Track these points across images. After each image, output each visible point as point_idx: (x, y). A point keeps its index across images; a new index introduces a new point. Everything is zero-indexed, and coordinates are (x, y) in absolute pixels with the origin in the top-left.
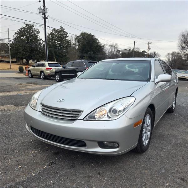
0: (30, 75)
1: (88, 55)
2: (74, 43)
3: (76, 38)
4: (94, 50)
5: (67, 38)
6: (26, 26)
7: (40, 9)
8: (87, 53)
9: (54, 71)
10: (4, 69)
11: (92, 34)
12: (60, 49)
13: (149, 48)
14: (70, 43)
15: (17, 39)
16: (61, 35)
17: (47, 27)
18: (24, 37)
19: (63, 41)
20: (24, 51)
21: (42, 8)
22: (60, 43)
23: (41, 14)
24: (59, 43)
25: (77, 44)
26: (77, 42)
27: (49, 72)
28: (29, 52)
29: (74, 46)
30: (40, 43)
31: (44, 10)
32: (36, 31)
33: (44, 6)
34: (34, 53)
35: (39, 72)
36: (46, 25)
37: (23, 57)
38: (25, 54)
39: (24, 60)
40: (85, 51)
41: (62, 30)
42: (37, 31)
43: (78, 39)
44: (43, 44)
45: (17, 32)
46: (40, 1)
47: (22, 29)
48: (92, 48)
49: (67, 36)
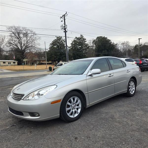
2: (92, 45)
3: (93, 41)
4: (107, 48)
5: (85, 43)
7: (62, 26)
8: (102, 52)
10: (42, 69)
11: (105, 37)
12: (81, 51)
14: (88, 46)
15: (51, 48)
16: (81, 41)
18: (56, 46)
19: (83, 45)
21: (64, 25)
24: (80, 47)
25: (95, 46)
26: (94, 44)
28: (59, 56)
31: (65, 27)
32: (63, 40)
37: (55, 60)
38: (56, 57)
40: (101, 50)
41: (82, 38)
44: (69, 49)
45: (51, 43)
46: (62, 21)
47: (54, 40)
48: (106, 47)
49: (86, 41)
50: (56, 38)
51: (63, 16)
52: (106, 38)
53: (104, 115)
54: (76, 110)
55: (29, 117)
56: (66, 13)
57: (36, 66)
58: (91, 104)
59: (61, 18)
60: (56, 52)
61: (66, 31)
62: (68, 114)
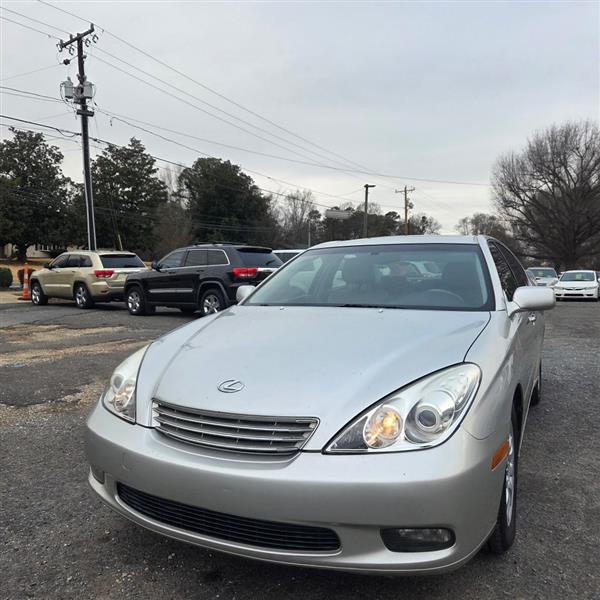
0: (36, 296)
1: (222, 226)
2: (175, 190)
3: (182, 175)
4: (240, 210)
5: (152, 176)
6: (18, 138)
7: (67, 84)
8: (218, 222)
9: (123, 279)
11: (233, 163)
12: (132, 210)
13: (408, 205)
14: (161, 192)
16: (134, 165)
17: (91, 142)
18: (11, 173)
19: (141, 183)
20: (12, 219)
21: (76, 83)
22: (130, 189)
23: (73, 100)
24: (127, 189)
25: (186, 193)
26: (185, 187)
27: (104, 283)
28: (29, 219)
29: (174, 199)
30: (64, 193)
31: (80, 89)
32: (50, 152)
33: (82, 77)
34: (45, 223)
35: (68, 286)
36: (90, 135)
38: (14, 227)
39: (10, 248)
40: (213, 214)
41: (136, 152)
42: (55, 152)
43: (187, 178)
44: (76, 193)
48: (234, 204)
49: (154, 168)
50: (11, 137)
51: (72, 41)
52: (236, 167)
56: (92, 30)
59: (63, 45)
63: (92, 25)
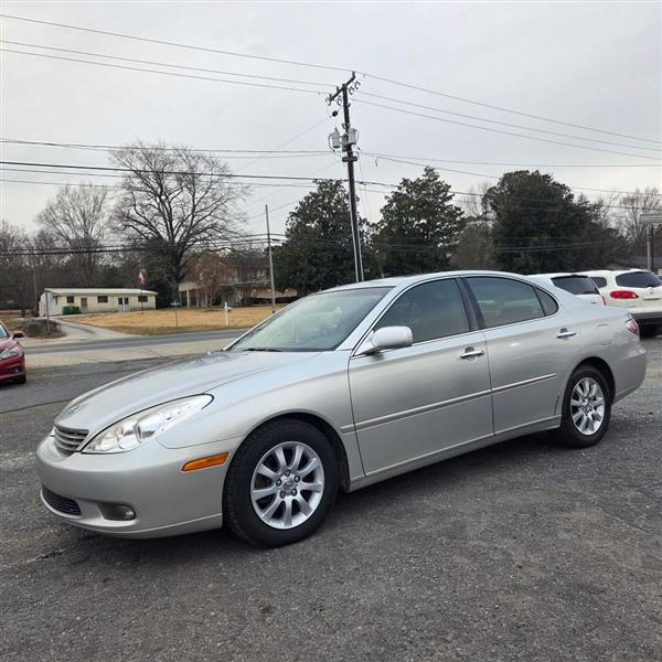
1: (531, 248)
2: (481, 213)
3: (486, 196)
4: (553, 225)
6: (321, 188)
7: (335, 135)
8: (526, 244)
11: (542, 173)
14: (458, 219)
15: (296, 230)
16: (428, 194)
18: (315, 222)
19: (436, 212)
20: (315, 265)
22: (425, 221)
24: (422, 221)
25: (492, 215)
26: (490, 208)
28: (329, 264)
33: (347, 125)
37: (312, 282)
38: (317, 272)
40: (520, 235)
41: (430, 181)
43: (492, 198)
44: (371, 233)
45: (295, 211)
46: (335, 114)
47: (307, 198)
48: (545, 220)
50: (315, 189)
52: (546, 176)
53: (422, 523)
54: (299, 497)
55: (101, 522)
56: (354, 77)
57: (229, 311)
58: (371, 476)
59: (332, 98)
60: (315, 250)
61: (355, 155)
62: (262, 515)
63: (354, 73)
